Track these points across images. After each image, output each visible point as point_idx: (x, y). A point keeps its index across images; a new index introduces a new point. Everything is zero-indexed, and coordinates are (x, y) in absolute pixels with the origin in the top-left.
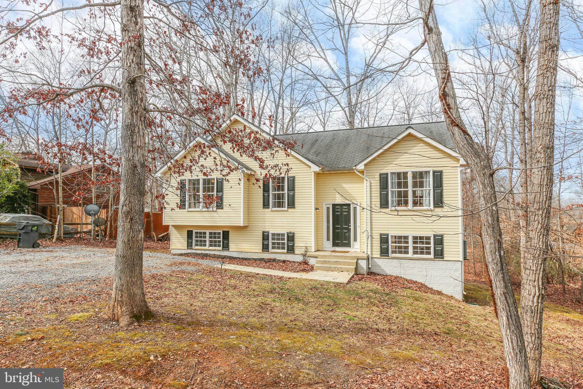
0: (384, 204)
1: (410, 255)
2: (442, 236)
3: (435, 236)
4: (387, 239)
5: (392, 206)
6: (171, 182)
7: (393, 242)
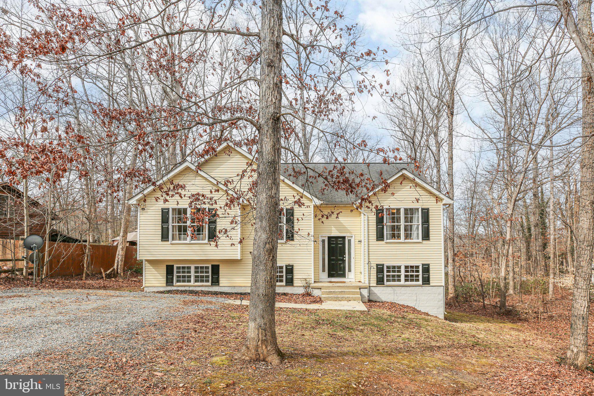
0: (380, 237)
1: (403, 282)
2: (428, 265)
3: (423, 265)
4: (383, 268)
5: (387, 239)
6: (149, 211)
7: (388, 271)
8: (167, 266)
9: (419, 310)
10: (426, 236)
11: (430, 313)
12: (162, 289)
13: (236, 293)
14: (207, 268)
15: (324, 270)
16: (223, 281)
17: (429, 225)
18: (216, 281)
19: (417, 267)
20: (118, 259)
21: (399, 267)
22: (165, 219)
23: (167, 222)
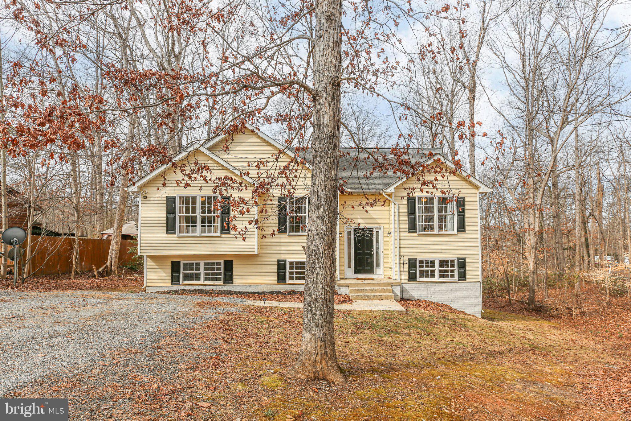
0: (412, 228)
1: (437, 278)
2: (464, 259)
3: (459, 259)
4: (415, 263)
5: (419, 231)
6: (152, 199)
7: (421, 266)
8: (173, 263)
9: (455, 308)
10: (462, 227)
11: (466, 312)
12: (166, 289)
13: (252, 293)
14: (219, 264)
15: (349, 266)
16: (237, 279)
17: (464, 216)
18: (229, 280)
19: (453, 261)
20: (112, 254)
21: (433, 262)
22: (171, 210)
23: (174, 212)
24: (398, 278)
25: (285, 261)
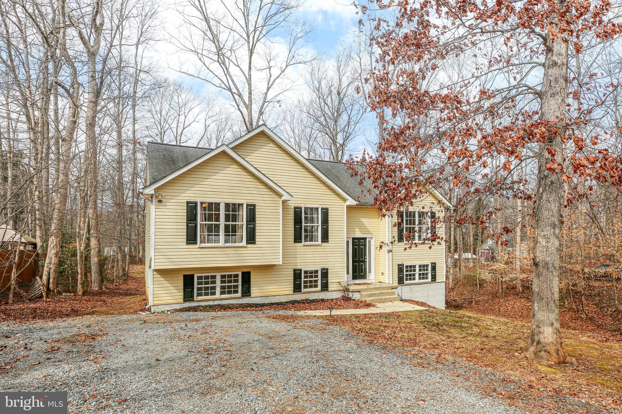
0: (401, 238)
1: (417, 280)
2: (435, 263)
3: (432, 263)
4: (403, 268)
5: (406, 240)
6: (168, 204)
7: (407, 271)
8: (185, 276)
9: (429, 304)
11: (436, 307)
12: (178, 307)
14: (237, 276)
15: (348, 273)
16: (255, 291)
17: (435, 228)
18: (247, 292)
19: (427, 266)
20: (50, 269)
21: (415, 266)
22: (191, 217)
23: (195, 219)
24: (391, 282)
25: (301, 270)
